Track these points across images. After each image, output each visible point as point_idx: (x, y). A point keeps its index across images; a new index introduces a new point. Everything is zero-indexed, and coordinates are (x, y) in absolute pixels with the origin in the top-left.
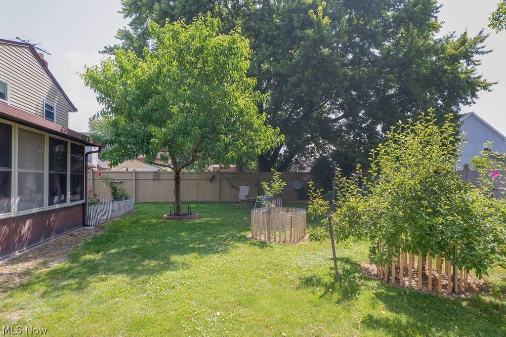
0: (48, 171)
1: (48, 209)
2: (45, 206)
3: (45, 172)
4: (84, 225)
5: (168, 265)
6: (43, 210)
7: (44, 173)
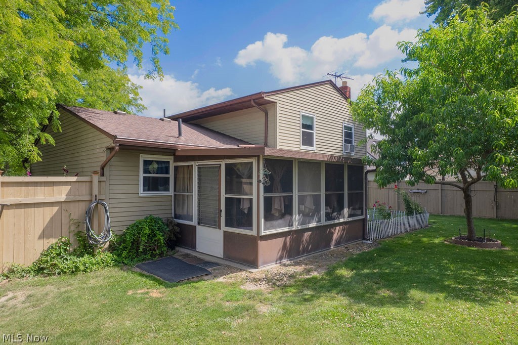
0: (325, 192)
1: (325, 224)
2: (322, 221)
3: (322, 193)
4: (364, 239)
5: (401, 300)
6: (321, 225)
7: (320, 195)
